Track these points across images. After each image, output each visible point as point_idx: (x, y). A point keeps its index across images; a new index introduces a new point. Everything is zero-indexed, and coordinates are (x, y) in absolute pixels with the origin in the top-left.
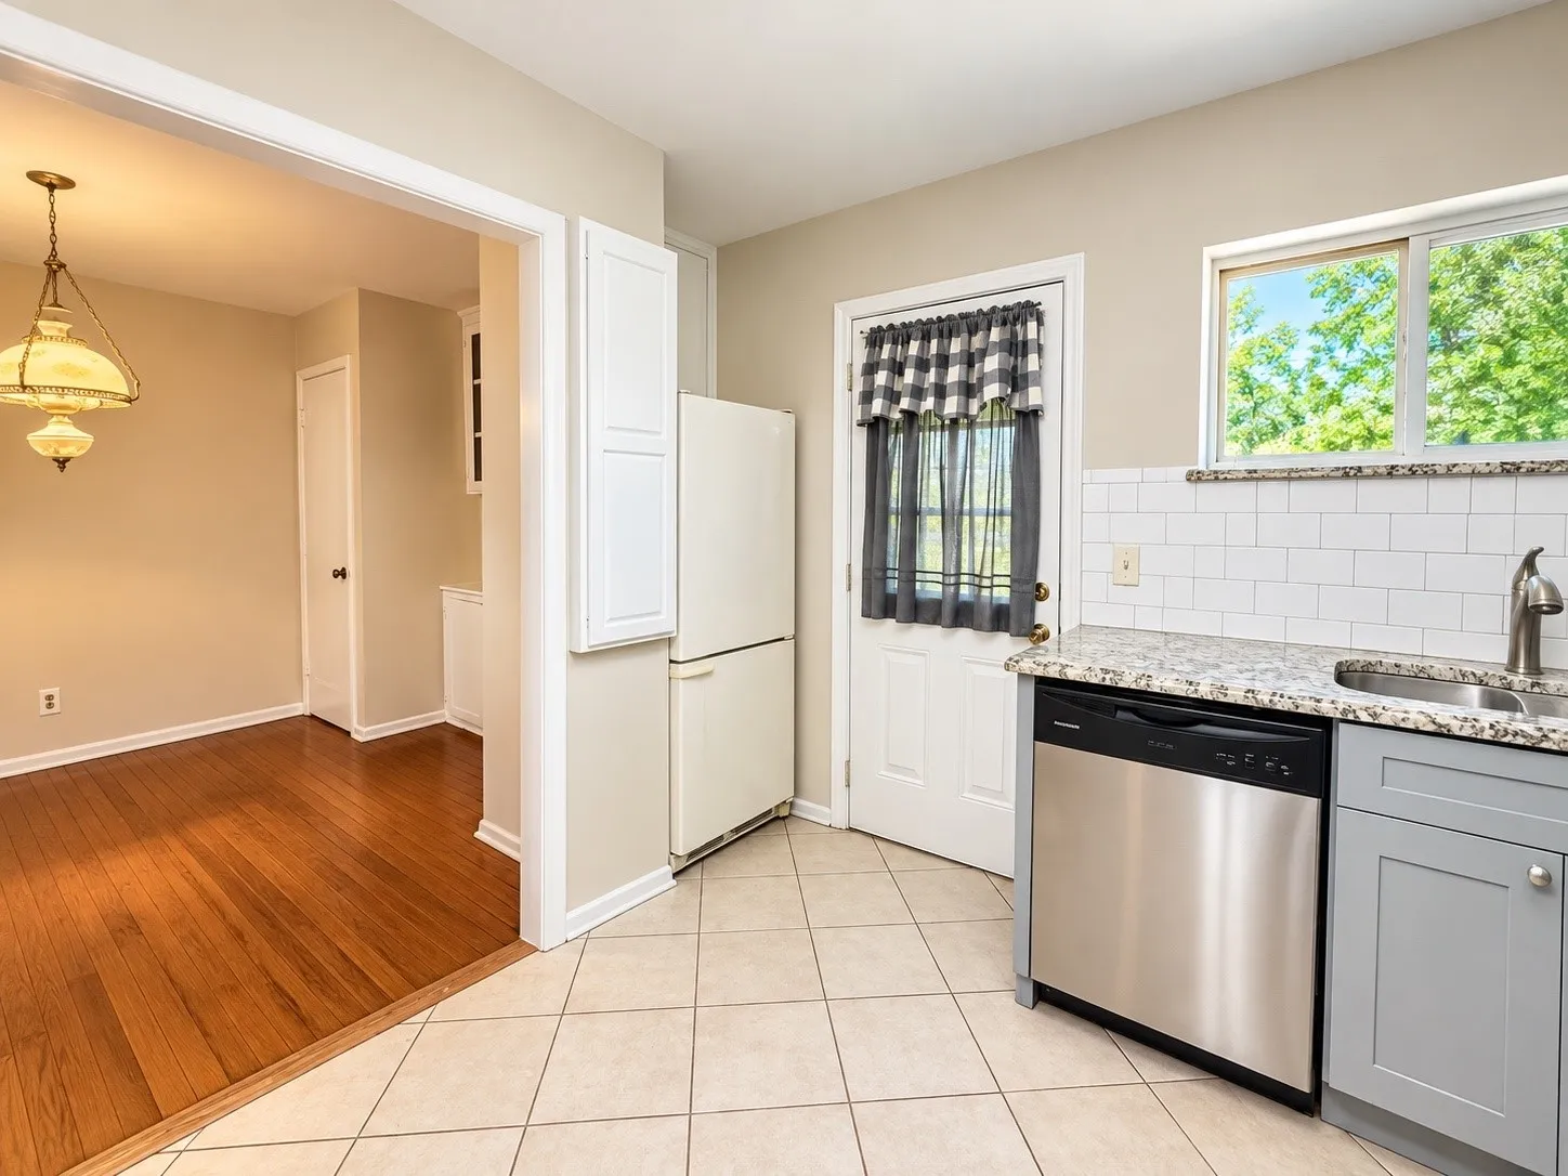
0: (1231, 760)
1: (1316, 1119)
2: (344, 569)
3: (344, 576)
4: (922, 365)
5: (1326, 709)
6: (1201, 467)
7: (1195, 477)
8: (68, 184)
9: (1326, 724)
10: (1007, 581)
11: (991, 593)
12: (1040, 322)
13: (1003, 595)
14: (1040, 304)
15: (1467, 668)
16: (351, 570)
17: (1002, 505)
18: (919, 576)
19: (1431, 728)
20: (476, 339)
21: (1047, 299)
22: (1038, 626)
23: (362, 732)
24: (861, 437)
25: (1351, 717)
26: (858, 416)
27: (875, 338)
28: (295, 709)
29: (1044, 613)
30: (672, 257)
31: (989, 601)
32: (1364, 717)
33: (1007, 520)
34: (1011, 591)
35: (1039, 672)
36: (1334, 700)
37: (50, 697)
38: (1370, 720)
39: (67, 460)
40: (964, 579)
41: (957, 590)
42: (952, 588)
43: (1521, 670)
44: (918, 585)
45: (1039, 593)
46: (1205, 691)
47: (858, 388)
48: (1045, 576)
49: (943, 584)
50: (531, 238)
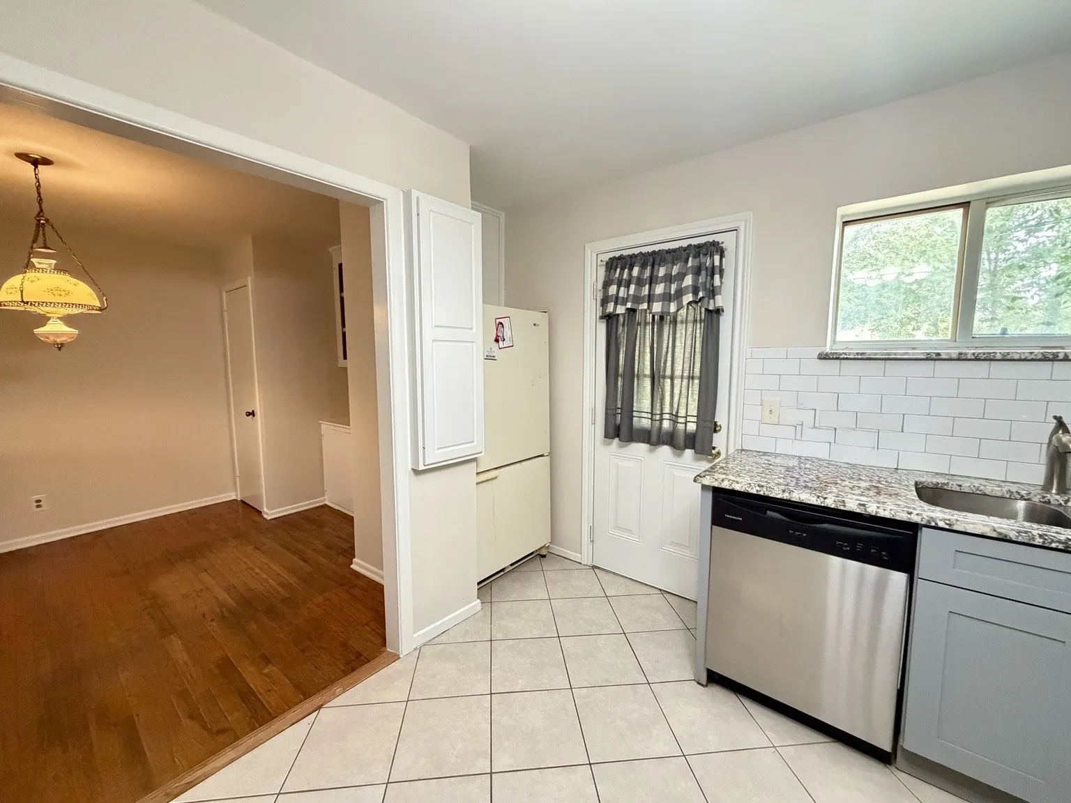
0: (846, 546)
1: (893, 768)
2: (253, 411)
3: (254, 415)
4: (640, 283)
5: (915, 518)
6: (828, 350)
7: (824, 357)
8: (47, 162)
9: (914, 528)
10: (695, 419)
11: (686, 426)
12: (722, 257)
13: (692, 427)
14: (722, 243)
15: (1014, 488)
16: (258, 412)
17: (693, 373)
18: (635, 414)
19: (994, 535)
20: (340, 266)
21: (727, 241)
22: (714, 448)
23: (270, 513)
24: (602, 327)
25: (933, 524)
26: (599, 314)
27: (612, 264)
28: (231, 496)
29: (719, 440)
30: (477, 217)
31: (683, 431)
32: (941, 524)
33: (697, 381)
34: (697, 426)
35: (716, 484)
36: (921, 512)
37: (38, 501)
38: (947, 527)
39: (62, 345)
40: (667, 416)
41: (661, 424)
42: (658, 422)
43: (1054, 491)
44: (635, 419)
45: (715, 428)
46: (830, 502)
47: (600, 296)
48: (721, 418)
49: (651, 419)
50: (378, 203)
